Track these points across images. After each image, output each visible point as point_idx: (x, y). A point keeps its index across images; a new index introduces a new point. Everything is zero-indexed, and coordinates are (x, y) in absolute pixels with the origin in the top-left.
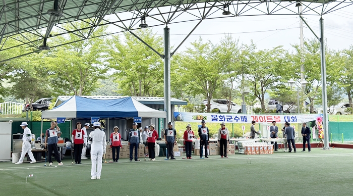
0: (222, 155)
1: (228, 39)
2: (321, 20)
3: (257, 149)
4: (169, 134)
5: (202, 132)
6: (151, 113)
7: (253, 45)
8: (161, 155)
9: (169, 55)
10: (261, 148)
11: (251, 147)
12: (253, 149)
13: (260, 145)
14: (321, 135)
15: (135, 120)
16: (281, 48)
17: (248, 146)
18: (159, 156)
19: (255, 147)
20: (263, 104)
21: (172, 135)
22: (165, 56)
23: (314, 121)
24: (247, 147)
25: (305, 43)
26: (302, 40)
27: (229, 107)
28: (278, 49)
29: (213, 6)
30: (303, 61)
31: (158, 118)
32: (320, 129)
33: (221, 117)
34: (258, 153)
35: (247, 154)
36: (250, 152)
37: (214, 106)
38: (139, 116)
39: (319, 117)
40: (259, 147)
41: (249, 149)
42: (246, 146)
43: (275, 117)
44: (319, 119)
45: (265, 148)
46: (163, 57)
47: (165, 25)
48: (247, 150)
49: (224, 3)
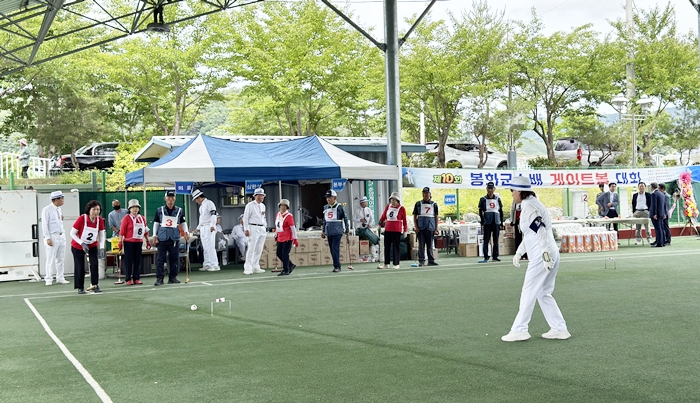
1: (480, 11)
3: (588, 240)
5: (488, 207)
6: (367, 168)
7: (535, 22)
9: (397, 43)
10: (596, 239)
11: (576, 238)
12: (580, 241)
13: (594, 233)
14: (689, 209)
15: (335, 185)
16: (588, 30)
17: (570, 234)
19: (584, 238)
20: (549, 150)
21: (431, 214)
22: (388, 47)
23: (675, 182)
24: (568, 238)
25: (636, 19)
26: (630, 11)
27: (481, 156)
28: (583, 30)
30: (631, 56)
31: (366, 181)
32: (687, 197)
33: (489, 178)
34: (589, 248)
35: (567, 251)
36: (574, 248)
37: (449, 155)
38: (343, 176)
39: (685, 172)
40: (592, 237)
41: (572, 241)
42: (566, 234)
43: (597, 175)
44: (684, 177)
45: (604, 239)
46: (384, 47)
48: (568, 244)
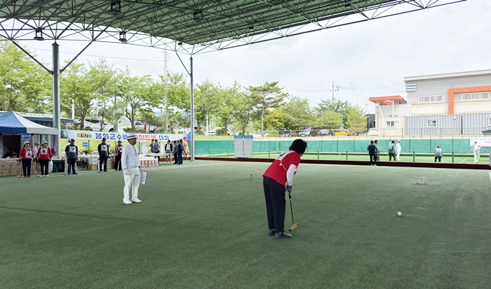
0: (116, 169)
1: (103, 62)
2: (191, 58)
3: (146, 162)
4: (71, 150)
5: (102, 149)
6: (42, 129)
7: (127, 71)
8: (54, 171)
9: (59, 72)
10: (150, 162)
13: (149, 159)
15: (23, 136)
16: (149, 77)
18: (53, 172)
20: (132, 125)
21: (75, 151)
22: (54, 72)
25: (169, 75)
26: (166, 71)
27: (101, 126)
28: (147, 77)
29: (104, 31)
30: (166, 90)
31: (41, 135)
33: (105, 135)
34: (147, 165)
37: (86, 124)
38: (28, 132)
40: (148, 161)
43: (152, 136)
45: (153, 161)
46: (52, 72)
47: (54, 41)
49: (120, 30)
